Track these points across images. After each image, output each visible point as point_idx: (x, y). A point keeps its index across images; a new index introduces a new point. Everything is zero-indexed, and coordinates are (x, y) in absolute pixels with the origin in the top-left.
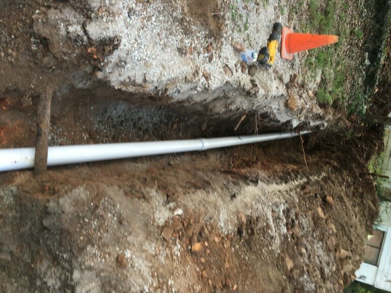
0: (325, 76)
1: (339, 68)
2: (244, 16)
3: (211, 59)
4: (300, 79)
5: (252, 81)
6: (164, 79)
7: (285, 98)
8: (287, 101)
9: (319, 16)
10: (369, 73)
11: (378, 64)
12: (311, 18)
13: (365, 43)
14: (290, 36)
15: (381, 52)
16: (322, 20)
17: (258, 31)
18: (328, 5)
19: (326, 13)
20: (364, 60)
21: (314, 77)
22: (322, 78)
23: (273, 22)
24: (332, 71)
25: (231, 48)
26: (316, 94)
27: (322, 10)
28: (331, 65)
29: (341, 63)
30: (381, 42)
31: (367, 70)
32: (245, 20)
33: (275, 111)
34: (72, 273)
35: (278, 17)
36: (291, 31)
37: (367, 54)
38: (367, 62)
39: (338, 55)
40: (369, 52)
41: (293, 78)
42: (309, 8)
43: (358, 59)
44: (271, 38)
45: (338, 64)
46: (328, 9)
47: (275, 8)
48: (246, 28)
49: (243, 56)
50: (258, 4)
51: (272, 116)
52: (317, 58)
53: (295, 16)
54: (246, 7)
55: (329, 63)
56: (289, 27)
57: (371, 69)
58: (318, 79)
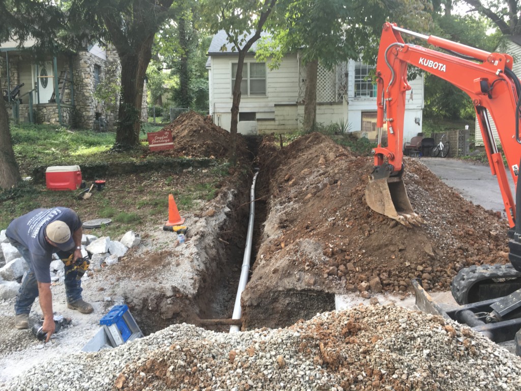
0: (197, 197)
1: (192, 189)
2: (160, 244)
3: (182, 254)
4: (198, 212)
5: (195, 235)
6: (191, 270)
7: (208, 217)
8: (210, 216)
9: (158, 208)
10: (199, 165)
11: (191, 161)
12: (160, 212)
13: (176, 174)
14: (170, 222)
15: (182, 161)
16: (161, 206)
17: (168, 237)
18: (151, 204)
19: (156, 204)
20: (189, 171)
21: (197, 204)
22: (199, 199)
23: (163, 231)
24: (195, 193)
25: (177, 247)
26: (209, 201)
27: (154, 207)
28: (190, 195)
29: (189, 188)
30: (175, 162)
31: (196, 167)
32: (162, 244)
33: (217, 222)
34: (280, 291)
35: (160, 229)
36: (168, 222)
37: (184, 170)
38: (190, 169)
39: (184, 191)
40: (183, 169)
41: (196, 216)
42: (154, 215)
43: (188, 176)
44: (172, 230)
45: (190, 190)
46: (154, 203)
47: (155, 232)
48: (167, 243)
49: (181, 241)
50: (154, 240)
51: (221, 224)
52: (185, 205)
53: (159, 221)
54: (156, 245)
55: (189, 196)
56: (166, 223)
57: (196, 164)
58: (199, 201)
